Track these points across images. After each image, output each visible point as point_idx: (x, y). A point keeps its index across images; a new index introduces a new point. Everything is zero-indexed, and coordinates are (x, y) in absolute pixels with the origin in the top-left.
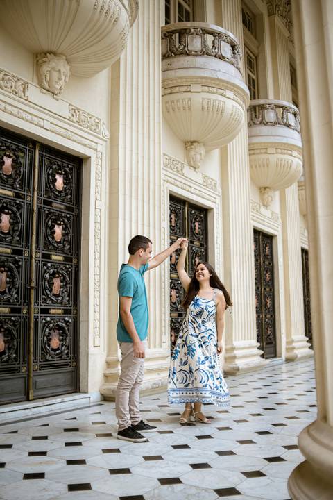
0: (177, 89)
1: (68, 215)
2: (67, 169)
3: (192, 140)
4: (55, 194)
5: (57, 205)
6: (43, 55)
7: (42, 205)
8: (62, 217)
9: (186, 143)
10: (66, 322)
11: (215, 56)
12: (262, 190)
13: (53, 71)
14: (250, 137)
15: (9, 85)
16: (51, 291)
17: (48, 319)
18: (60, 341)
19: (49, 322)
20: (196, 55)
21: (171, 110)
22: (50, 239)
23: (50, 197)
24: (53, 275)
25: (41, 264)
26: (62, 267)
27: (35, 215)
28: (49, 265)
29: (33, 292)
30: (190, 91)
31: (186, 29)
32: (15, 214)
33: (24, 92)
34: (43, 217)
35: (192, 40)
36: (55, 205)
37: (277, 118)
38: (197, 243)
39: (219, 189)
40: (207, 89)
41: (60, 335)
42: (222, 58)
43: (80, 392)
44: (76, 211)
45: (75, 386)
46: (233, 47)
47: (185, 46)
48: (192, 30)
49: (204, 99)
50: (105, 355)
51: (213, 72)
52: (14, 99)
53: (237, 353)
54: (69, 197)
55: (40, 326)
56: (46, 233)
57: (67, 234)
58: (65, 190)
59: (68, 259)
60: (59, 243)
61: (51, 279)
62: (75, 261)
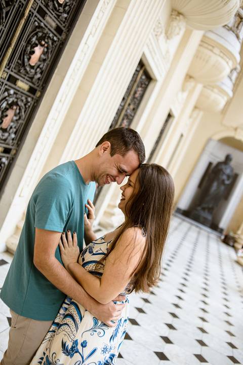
1: (55, 39)
4: (54, 5)
7: (35, 13)
8: (49, 37)
9: (173, 10)
10: (2, 163)
22: (26, 60)
23: (47, 6)
24: (11, 106)
25: (2, 88)
26: (24, 98)
27: (23, 22)
28: (12, 92)
34: (29, 29)
36: (47, 18)
38: (132, 107)
44: (63, 36)
53: (115, 211)
54: (65, 15)
56: (24, 52)
57: (44, 60)
58: (66, 5)
59: (32, 90)
60: (32, 67)
61: (6, 109)
62: (38, 94)
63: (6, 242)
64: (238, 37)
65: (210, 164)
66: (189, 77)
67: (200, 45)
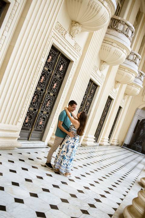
0: (108, 42)
1: (60, 80)
2: (65, 64)
3: (105, 61)
4: (59, 72)
5: (58, 76)
6: (75, 22)
7: (54, 75)
8: (58, 80)
9: (101, 61)
10: (46, 117)
11: (125, 35)
12: (116, 82)
13: (76, 30)
15: (62, 32)
16: (46, 105)
17: (42, 115)
18: (42, 122)
19: (42, 116)
20: (119, 32)
21: (103, 49)
22: (52, 87)
23: (57, 73)
24: (49, 100)
25: (47, 96)
26: (52, 98)
27: (51, 78)
28: (49, 96)
29: (41, 104)
30: (112, 45)
31: (119, 20)
32: (46, 76)
33: (65, 35)
34: (53, 79)
35: (120, 25)
36: (57, 76)
37: (133, 59)
38: (90, 97)
39: (104, 79)
40: (118, 46)
41: (43, 121)
42: (127, 36)
43: (42, 141)
44: (62, 79)
45: (41, 139)
46: (132, 32)
47: (117, 27)
48: (122, 22)
49: (115, 50)
50: (53, 131)
51: (123, 41)
52: (61, 37)
53: (88, 139)
54: (62, 73)
55: (39, 116)
56: (52, 85)
57: (57, 87)
58: (62, 71)
59: (54, 95)
60: (54, 89)
61: (47, 101)
62: (56, 96)
63: (48, 142)
64: (136, 63)
65: (139, 121)
66: (117, 82)
67: (119, 69)
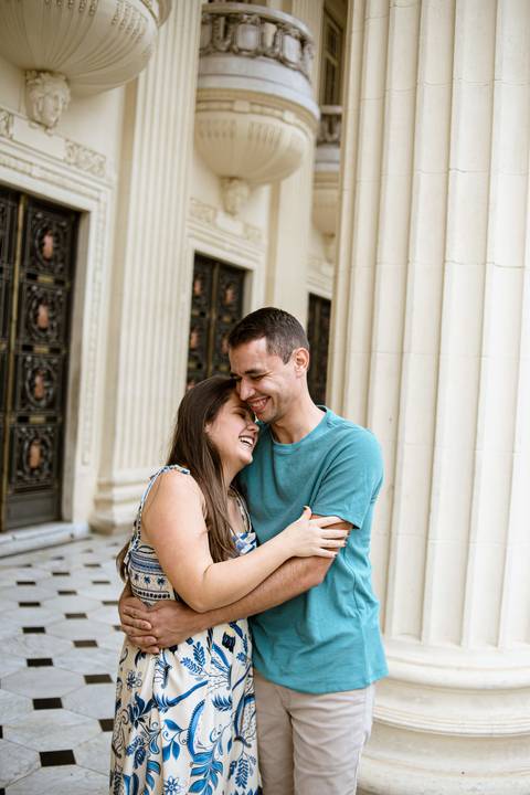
14: (201, 76)
39: (112, 174)
